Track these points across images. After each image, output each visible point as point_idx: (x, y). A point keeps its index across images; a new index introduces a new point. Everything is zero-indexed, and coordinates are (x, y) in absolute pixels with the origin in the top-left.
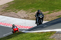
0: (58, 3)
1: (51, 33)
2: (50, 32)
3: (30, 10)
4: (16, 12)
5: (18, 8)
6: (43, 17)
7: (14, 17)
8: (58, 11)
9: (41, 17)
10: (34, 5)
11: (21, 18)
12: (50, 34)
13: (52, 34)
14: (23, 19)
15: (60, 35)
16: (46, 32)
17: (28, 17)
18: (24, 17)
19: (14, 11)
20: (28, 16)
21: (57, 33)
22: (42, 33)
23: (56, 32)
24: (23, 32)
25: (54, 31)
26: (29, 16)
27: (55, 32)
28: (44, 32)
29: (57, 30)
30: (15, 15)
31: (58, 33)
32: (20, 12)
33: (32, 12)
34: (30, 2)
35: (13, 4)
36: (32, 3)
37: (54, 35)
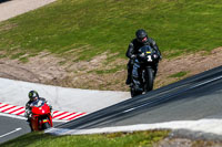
0: (176, 25)
1: (152, 137)
2: (148, 131)
3: (75, 52)
4: (24, 60)
5: (32, 46)
6: (159, 58)
7: (15, 79)
8: (177, 54)
9: (150, 59)
10: (87, 34)
11: (40, 82)
12: (147, 139)
13: (155, 139)
14: (47, 83)
15: (183, 143)
16: (134, 133)
17: (68, 77)
19: (14, 57)
20: (65, 75)
21: (174, 137)
22: (118, 134)
23: (169, 130)
25: (161, 130)
26: (70, 75)
27: (165, 134)
28: (125, 133)
29: (175, 125)
30: (18, 69)
31: (178, 137)
32: (37, 58)
33: (82, 59)
34: (73, 24)
35: (11, 31)
36: (83, 27)
37: (162, 142)
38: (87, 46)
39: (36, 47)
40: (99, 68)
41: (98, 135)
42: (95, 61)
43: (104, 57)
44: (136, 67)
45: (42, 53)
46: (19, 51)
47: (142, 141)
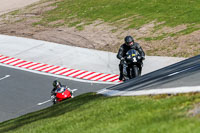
1: (194, 99)
2: (191, 93)
4: (80, 28)
5: (87, 15)
7: (72, 45)
10: (137, 5)
11: (94, 48)
12: (189, 100)
13: (197, 100)
16: (177, 95)
18: (103, 44)
19: (72, 25)
20: (117, 41)
22: (163, 96)
24: (101, 95)
28: (169, 95)
30: (75, 36)
32: (91, 26)
33: (132, 27)
35: (68, 2)
38: (137, 16)
39: (91, 16)
40: (147, 36)
41: (145, 96)
42: (144, 29)
43: (152, 25)
44: (125, 67)
45: (97, 22)
46: (76, 20)
47: (184, 102)
